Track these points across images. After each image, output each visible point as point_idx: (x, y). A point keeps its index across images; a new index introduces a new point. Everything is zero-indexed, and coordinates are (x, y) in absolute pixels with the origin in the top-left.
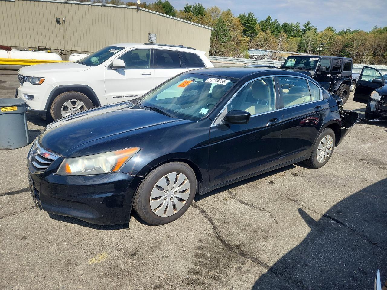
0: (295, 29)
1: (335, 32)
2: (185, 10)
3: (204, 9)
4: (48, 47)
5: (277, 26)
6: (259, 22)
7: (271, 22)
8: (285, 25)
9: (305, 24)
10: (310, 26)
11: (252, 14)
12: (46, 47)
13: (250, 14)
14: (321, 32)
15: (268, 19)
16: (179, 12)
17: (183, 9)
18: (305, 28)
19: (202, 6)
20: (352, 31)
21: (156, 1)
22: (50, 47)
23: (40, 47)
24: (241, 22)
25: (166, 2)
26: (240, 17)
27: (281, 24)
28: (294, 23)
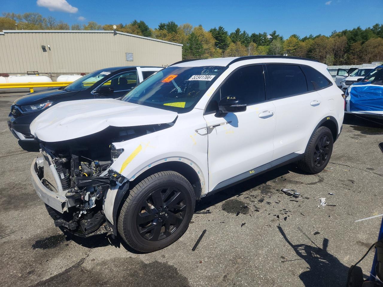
0: (263, 38)
1: (299, 38)
2: (159, 28)
3: (177, 26)
4: (36, 72)
5: (247, 36)
6: (230, 35)
7: (240, 34)
8: (254, 35)
9: (271, 33)
10: (276, 35)
11: (222, 28)
12: (34, 72)
13: (221, 28)
14: (287, 40)
15: (238, 31)
16: (154, 30)
17: (158, 27)
18: (272, 37)
19: (174, 24)
20: (314, 36)
21: (132, 22)
22: (38, 72)
23: (28, 72)
24: (212, 35)
25: (141, 22)
26: (211, 31)
27: (250, 35)
28: (262, 33)
